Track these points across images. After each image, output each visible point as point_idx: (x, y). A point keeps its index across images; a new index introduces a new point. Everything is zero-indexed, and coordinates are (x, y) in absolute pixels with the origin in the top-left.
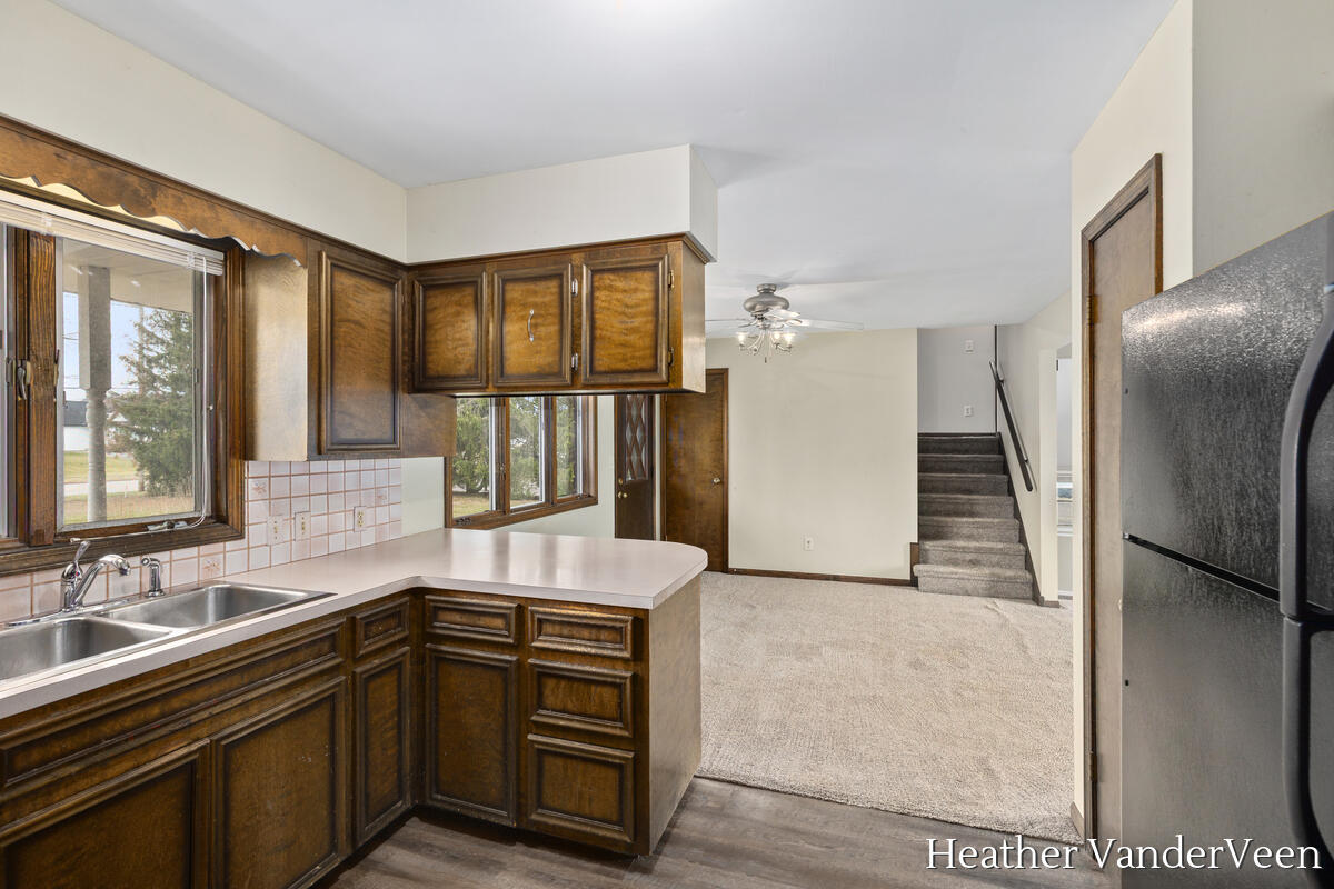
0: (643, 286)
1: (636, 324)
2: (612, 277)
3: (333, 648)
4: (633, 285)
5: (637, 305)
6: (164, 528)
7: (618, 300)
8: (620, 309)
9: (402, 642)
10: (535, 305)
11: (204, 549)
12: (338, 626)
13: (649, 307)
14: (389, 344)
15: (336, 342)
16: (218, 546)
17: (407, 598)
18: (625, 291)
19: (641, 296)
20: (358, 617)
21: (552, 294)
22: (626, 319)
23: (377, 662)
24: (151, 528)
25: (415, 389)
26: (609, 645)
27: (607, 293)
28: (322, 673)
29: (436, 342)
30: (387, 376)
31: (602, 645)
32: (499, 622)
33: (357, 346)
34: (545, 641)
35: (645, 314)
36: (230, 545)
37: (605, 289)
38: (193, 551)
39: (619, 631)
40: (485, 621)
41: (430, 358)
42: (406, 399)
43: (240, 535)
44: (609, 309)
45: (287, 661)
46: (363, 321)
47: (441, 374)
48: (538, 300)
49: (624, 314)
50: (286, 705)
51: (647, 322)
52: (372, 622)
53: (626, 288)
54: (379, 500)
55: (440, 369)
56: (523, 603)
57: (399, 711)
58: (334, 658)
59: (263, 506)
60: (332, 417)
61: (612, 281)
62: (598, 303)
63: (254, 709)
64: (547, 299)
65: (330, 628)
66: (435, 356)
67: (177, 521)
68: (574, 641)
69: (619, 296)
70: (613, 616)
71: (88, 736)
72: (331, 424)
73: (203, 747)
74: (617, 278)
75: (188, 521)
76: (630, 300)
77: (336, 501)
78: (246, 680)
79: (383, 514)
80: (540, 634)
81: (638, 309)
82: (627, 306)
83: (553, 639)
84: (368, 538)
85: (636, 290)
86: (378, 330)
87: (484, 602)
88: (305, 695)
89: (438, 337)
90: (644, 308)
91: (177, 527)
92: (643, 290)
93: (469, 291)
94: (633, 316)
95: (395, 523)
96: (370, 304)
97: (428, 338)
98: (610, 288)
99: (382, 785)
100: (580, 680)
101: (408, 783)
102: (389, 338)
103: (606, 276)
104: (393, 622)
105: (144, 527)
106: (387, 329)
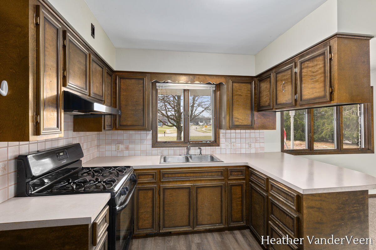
0: (319, 63)
1: (317, 79)
2: (308, 62)
3: (222, 175)
4: (315, 63)
5: (317, 71)
6: (205, 142)
7: (310, 71)
8: (311, 74)
9: (243, 179)
10: (285, 80)
11: (212, 147)
12: (223, 170)
13: (322, 70)
14: (250, 99)
15: (234, 101)
16: (214, 147)
17: (244, 168)
18: (312, 66)
19: (318, 67)
20: (228, 169)
21: (289, 74)
22: (313, 78)
23: (234, 182)
24: (203, 142)
25: (259, 111)
26: (290, 202)
27: (306, 69)
28: (219, 180)
29: (262, 96)
30: (249, 108)
31: (288, 201)
32: (263, 182)
33: (240, 101)
34: (273, 193)
35: (321, 74)
36: (217, 147)
37: (305, 68)
38: (210, 147)
39: (293, 198)
40: (260, 180)
41: (261, 101)
42: (256, 113)
43: (219, 146)
44: (307, 75)
45: (210, 174)
46: (241, 94)
47: (263, 106)
48: (285, 78)
49: (313, 76)
50: (210, 184)
51: (321, 77)
52: (233, 171)
53: (313, 65)
54: (256, 141)
55: (263, 104)
56: (268, 178)
57: (242, 197)
58: (221, 177)
59: (224, 140)
60: (232, 119)
61: (307, 64)
62: (303, 74)
63: (203, 182)
64: (288, 77)
65: (220, 170)
66: (262, 101)
67: (208, 141)
68: (280, 196)
69: (310, 69)
70: (291, 192)
71: (174, 175)
72: (232, 120)
73: (192, 185)
74: (310, 62)
75: (210, 141)
76: (314, 70)
77: (243, 140)
78: (201, 175)
79: (257, 145)
80: (272, 189)
81: (317, 73)
82: (314, 72)
83: (275, 192)
84: (253, 151)
85: (316, 65)
86: (246, 96)
87: (259, 174)
88: (214, 183)
89: (262, 95)
90: (320, 71)
91: (207, 142)
92: (319, 64)
93: (269, 79)
94: (316, 76)
95: (262, 148)
96: (244, 89)
97: (260, 96)
98: (307, 67)
99: (237, 215)
100: (282, 211)
101: (245, 218)
102: (250, 97)
103: (305, 63)
104: (240, 173)
105: (202, 141)
106: (249, 95)
